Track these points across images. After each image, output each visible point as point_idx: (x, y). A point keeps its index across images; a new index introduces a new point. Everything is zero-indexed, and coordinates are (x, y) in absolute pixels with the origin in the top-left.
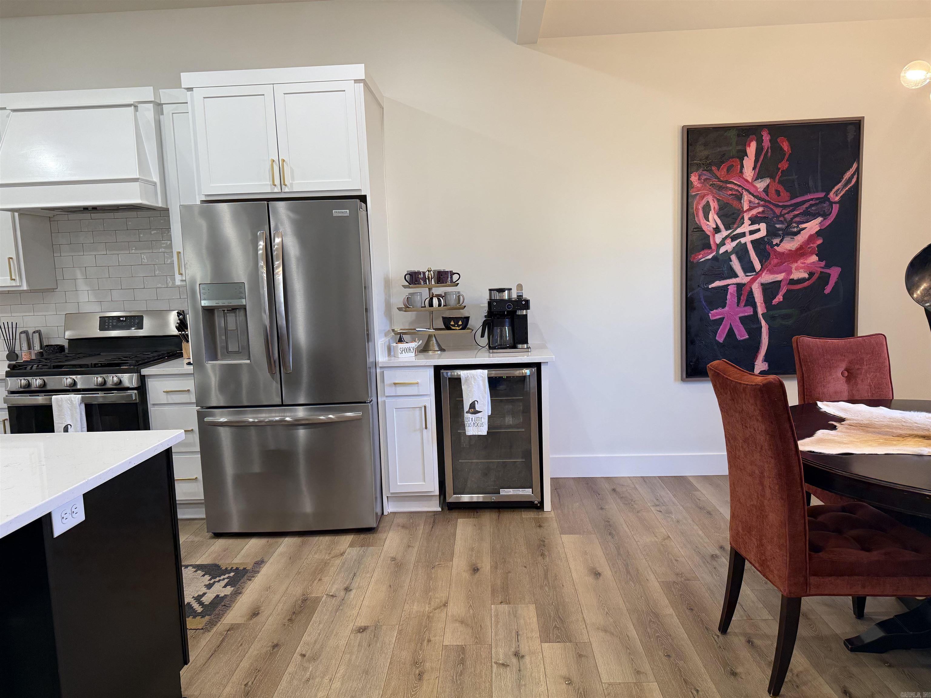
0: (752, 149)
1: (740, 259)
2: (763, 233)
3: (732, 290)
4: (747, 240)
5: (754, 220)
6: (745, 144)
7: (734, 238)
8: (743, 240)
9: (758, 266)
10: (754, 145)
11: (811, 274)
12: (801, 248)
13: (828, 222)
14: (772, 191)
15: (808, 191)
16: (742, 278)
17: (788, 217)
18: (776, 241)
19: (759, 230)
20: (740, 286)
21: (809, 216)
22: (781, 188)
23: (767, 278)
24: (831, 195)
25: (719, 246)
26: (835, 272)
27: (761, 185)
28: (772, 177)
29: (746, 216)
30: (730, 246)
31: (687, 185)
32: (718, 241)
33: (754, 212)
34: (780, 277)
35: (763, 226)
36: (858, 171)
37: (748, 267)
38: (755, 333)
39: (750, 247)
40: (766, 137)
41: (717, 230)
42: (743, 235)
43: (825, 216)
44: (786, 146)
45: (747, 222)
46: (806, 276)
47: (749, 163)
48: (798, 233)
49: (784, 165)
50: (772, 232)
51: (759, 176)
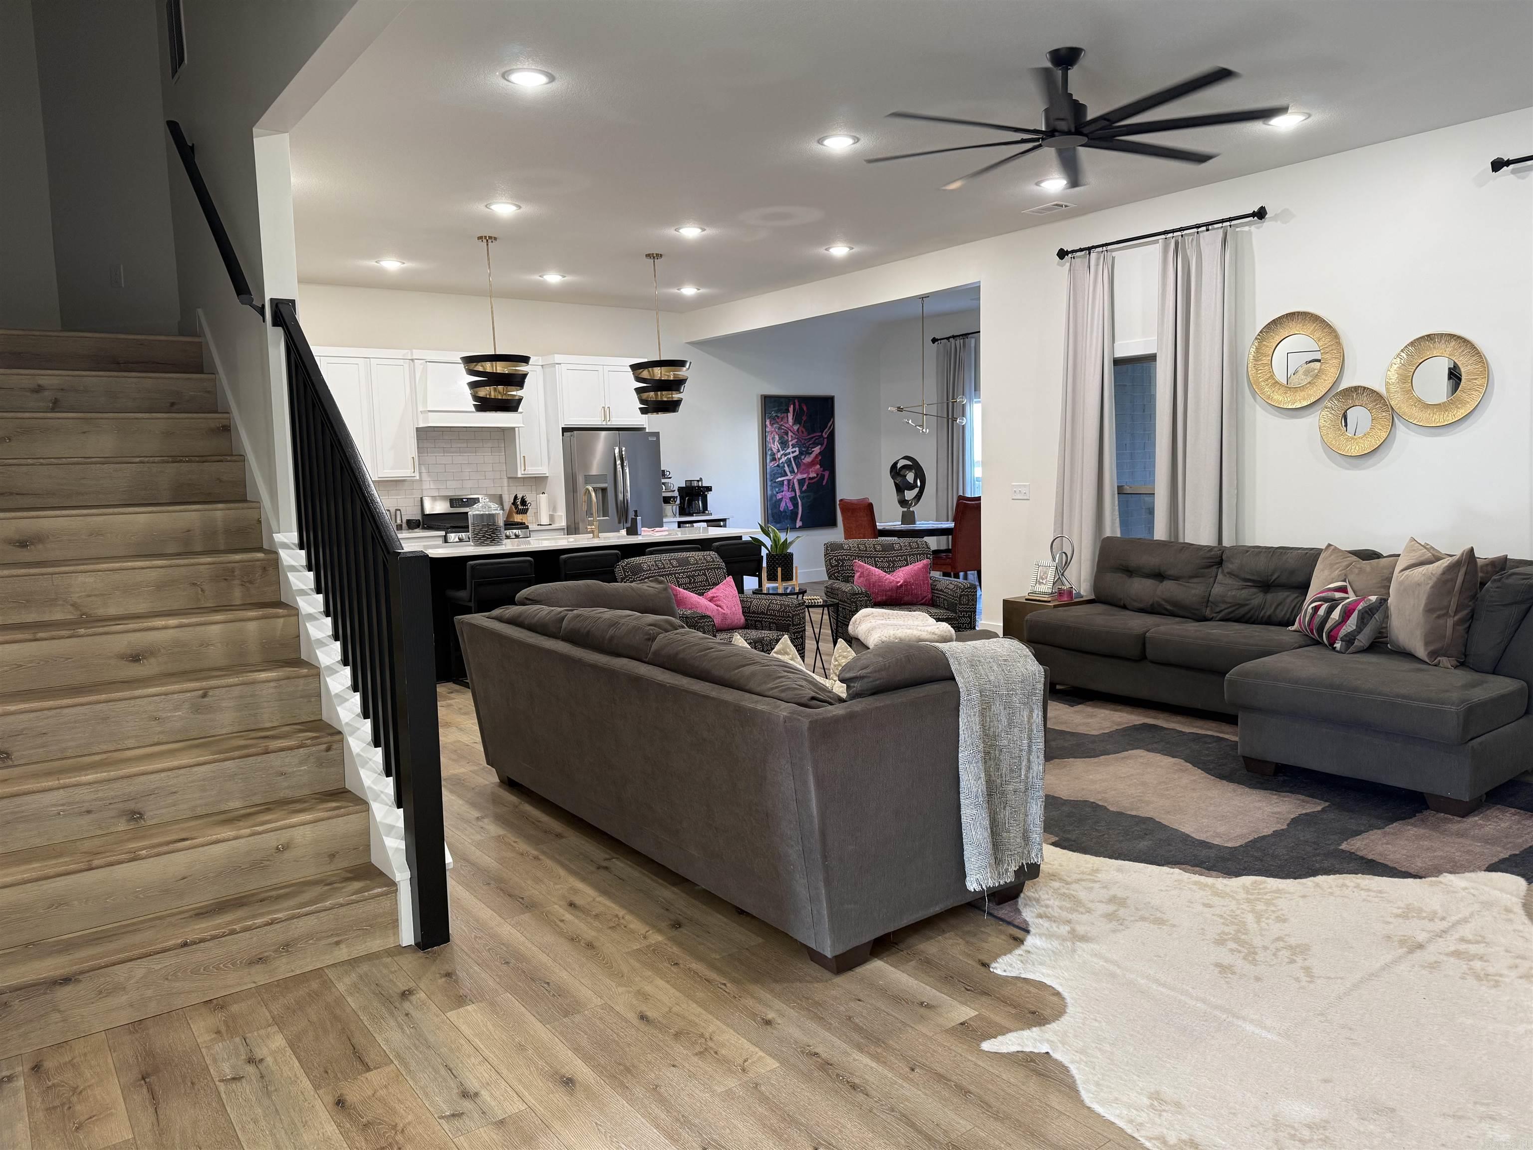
0: (791, 409)
1: (788, 466)
2: (797, 453)
3: (786, 483)
4: (791, 456)
5: (794, 447)
6: (788, 407)
7: (785, 455)
8: (789, 456)
9: (796, 471)
10: (792, 406)
11: (817, 475)
12: (813, 461)
13: (823, 447)
14: (800, 430)
15: (814, 432)
16: (790, 477)
17: (807, 445)
18: (803, 457)
19: (795, 451)
20: (789, 481)
21: (815, 444)
22: (804, 430)
23: (800, 476)
24: (824, 434)
25: (779, 459)
26: (827, 474)
27: (796, 428)
28: (800, 424)
29: (790, 443)
30: (784, 459)
31: (764, 426)
32: (779, 456)
33: (794, 441)
34: (805, 476)
35: (797, 449)
36: (833, 422)
37: (792, 472)
38: (796, 505)
39: (792, 459)
40: (797, 404)
41: (779, 451)
42: (789, 453)
43: (822, 445)
44: (805, 409)
45: (791, 447)
46: (815, 475)
47: (790, 416)
48: (811, 453)
49: (804, 418)
50: (801, 453)
51: (794, 424)
